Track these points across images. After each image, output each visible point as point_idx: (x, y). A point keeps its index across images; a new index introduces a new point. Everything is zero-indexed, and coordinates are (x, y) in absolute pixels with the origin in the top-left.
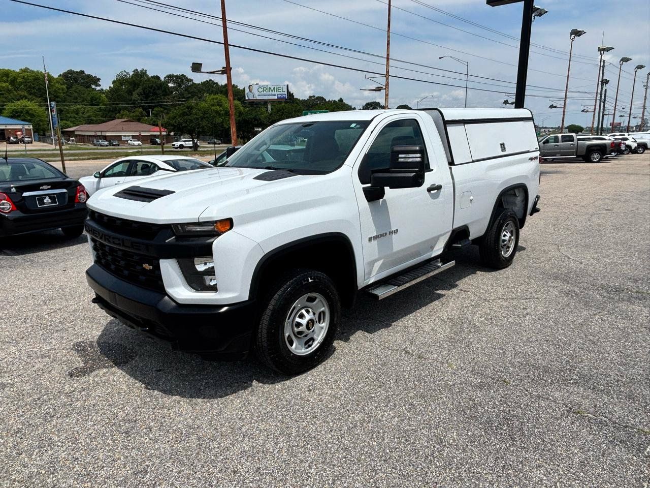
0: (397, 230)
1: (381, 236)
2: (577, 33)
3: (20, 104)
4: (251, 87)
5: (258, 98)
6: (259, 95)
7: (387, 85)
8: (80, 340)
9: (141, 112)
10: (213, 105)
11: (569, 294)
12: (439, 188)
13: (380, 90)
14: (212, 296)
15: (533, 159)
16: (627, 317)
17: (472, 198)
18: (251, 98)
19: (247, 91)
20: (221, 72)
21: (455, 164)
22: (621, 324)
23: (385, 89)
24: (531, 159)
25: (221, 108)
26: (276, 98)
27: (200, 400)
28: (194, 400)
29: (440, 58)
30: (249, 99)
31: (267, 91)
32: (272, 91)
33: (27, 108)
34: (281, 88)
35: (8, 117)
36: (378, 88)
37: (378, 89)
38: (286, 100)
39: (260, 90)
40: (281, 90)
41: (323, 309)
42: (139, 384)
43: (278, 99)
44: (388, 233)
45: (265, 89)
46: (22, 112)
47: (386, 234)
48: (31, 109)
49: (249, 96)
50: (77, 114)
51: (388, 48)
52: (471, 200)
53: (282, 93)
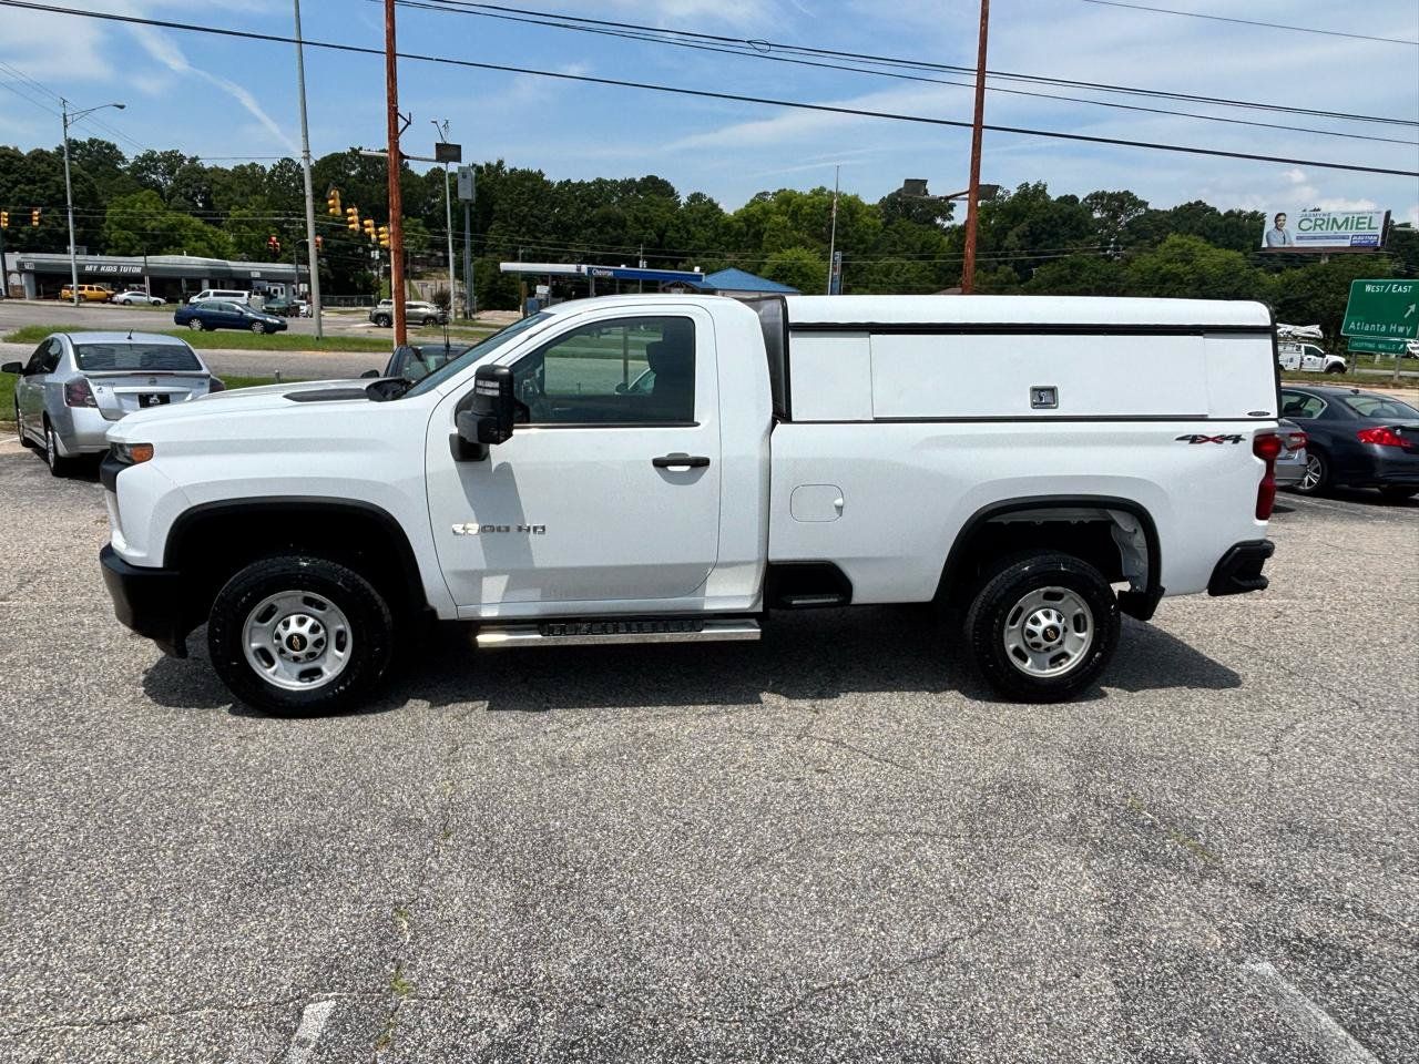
0: (543, 528)
1: (493, 531)
3: (790, 255)
4: (1282, 217)
5: (1296, 245)
6: (1299, 238)
9: (1010, 274)
10: (1169, 261)
12: (700, 463)
15: (1208, 439)
17: (839, 501)
18: (1276, 245)
19: (1269, 226)
21: (794, 419)
24: (1194, 439)
25: (1188, 267)
26: (1347, 243)
30: (1270, 248)
31: (1324, 227)
32: (1339, 228)
33: (799, 263)
34: (1367, 221)
35: (767, 278)
38: (1378, 249)
39: (1305, 225)
40: (1366, 226)
41: (341, 627)
43: (1352, 246)
44: (514, 529)
45: (1319, 222)
46: (789, 270)
47: (508, 529)
48: (806, 265)
49: (1271, 239)
50: (886, 276)
52: (840, 509)
53: (1367, 232)
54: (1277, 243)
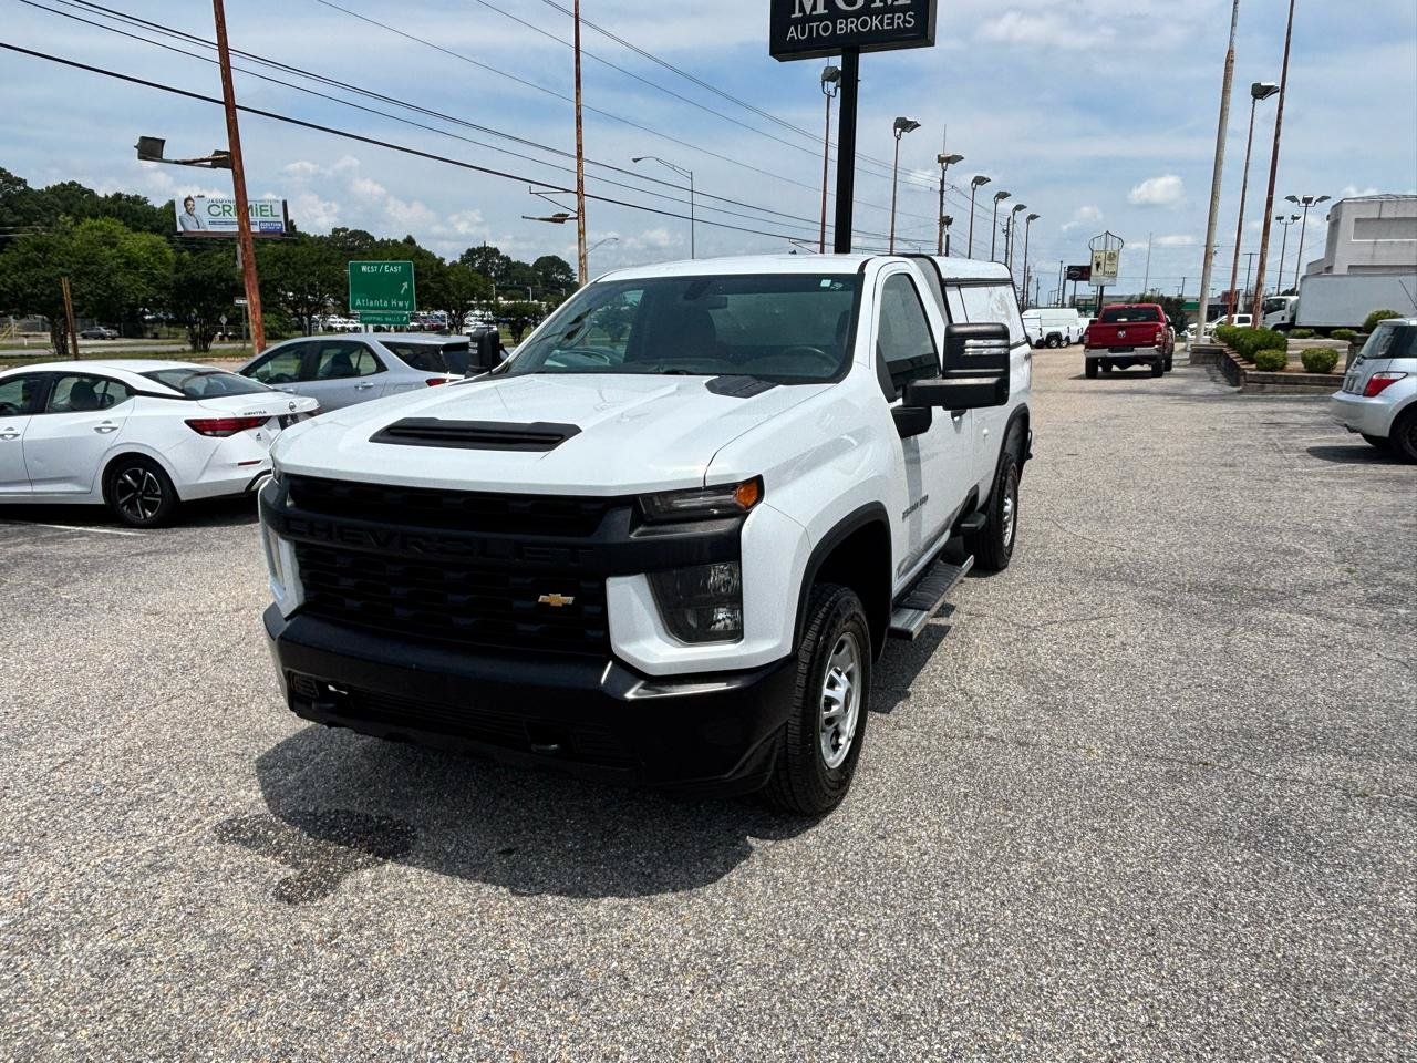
0: (927, 496)
1: (913, 510)
2: (904, 125)
4: (190, 202)
5: (210, 230)
7: (581, 210)
8: (221, 817)
11: (1155, 602)
13: (562, 221)
14: (733, 651)
16: (1279, 633)
17: (986, 431)
18: (191, 229)
19: (180, 211)
20: (209, 163)
22: (1283, 643)
23: (577, 218)
25: (114, 251)
26: (257, 230)
27: (669, 897)
28: (660, 898)
29: (635, 160)
30: (186, 232)
31: (232, 213)
34: (269, 208)
36: (559, 215)
37: (560, 219)
38: (283, 235)
39: (215, 210)
40: (269, 213)
41: (851, 667)
42: (488, 889)
43: (262, 232)
44: (919, 503)
45: (227, 208)
47: (917, 504)
49: (185, 224)
51: (579, 132)
52: (985, 436)
53: (271, 219)
54: (191, 227)
